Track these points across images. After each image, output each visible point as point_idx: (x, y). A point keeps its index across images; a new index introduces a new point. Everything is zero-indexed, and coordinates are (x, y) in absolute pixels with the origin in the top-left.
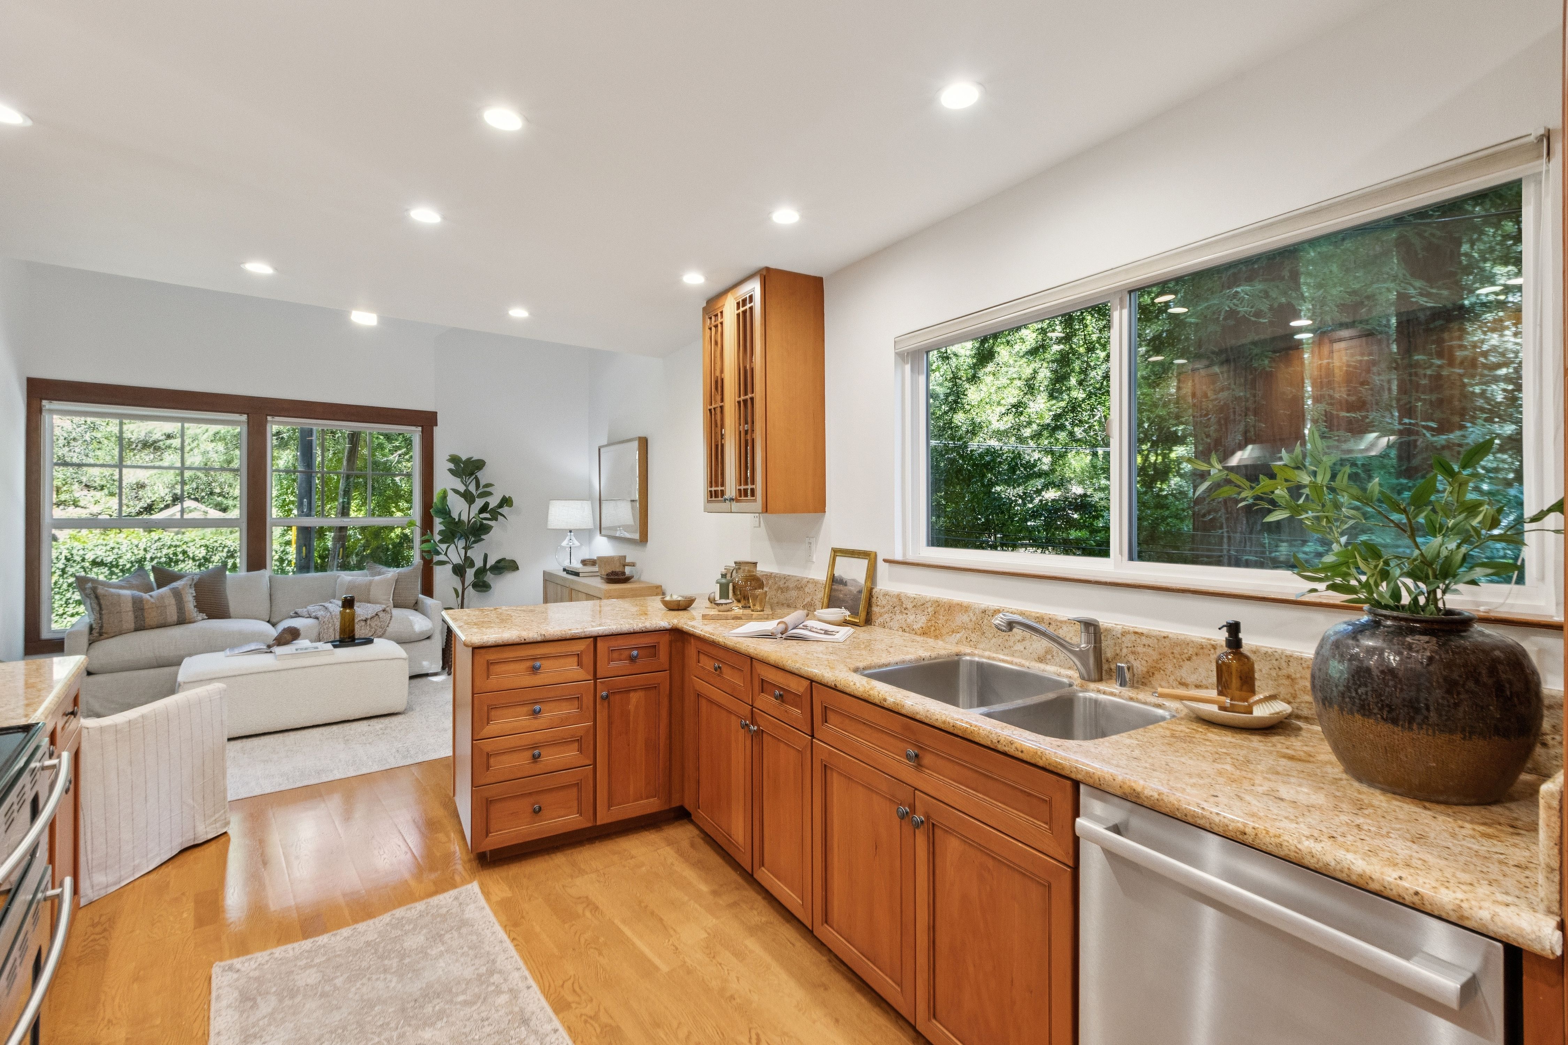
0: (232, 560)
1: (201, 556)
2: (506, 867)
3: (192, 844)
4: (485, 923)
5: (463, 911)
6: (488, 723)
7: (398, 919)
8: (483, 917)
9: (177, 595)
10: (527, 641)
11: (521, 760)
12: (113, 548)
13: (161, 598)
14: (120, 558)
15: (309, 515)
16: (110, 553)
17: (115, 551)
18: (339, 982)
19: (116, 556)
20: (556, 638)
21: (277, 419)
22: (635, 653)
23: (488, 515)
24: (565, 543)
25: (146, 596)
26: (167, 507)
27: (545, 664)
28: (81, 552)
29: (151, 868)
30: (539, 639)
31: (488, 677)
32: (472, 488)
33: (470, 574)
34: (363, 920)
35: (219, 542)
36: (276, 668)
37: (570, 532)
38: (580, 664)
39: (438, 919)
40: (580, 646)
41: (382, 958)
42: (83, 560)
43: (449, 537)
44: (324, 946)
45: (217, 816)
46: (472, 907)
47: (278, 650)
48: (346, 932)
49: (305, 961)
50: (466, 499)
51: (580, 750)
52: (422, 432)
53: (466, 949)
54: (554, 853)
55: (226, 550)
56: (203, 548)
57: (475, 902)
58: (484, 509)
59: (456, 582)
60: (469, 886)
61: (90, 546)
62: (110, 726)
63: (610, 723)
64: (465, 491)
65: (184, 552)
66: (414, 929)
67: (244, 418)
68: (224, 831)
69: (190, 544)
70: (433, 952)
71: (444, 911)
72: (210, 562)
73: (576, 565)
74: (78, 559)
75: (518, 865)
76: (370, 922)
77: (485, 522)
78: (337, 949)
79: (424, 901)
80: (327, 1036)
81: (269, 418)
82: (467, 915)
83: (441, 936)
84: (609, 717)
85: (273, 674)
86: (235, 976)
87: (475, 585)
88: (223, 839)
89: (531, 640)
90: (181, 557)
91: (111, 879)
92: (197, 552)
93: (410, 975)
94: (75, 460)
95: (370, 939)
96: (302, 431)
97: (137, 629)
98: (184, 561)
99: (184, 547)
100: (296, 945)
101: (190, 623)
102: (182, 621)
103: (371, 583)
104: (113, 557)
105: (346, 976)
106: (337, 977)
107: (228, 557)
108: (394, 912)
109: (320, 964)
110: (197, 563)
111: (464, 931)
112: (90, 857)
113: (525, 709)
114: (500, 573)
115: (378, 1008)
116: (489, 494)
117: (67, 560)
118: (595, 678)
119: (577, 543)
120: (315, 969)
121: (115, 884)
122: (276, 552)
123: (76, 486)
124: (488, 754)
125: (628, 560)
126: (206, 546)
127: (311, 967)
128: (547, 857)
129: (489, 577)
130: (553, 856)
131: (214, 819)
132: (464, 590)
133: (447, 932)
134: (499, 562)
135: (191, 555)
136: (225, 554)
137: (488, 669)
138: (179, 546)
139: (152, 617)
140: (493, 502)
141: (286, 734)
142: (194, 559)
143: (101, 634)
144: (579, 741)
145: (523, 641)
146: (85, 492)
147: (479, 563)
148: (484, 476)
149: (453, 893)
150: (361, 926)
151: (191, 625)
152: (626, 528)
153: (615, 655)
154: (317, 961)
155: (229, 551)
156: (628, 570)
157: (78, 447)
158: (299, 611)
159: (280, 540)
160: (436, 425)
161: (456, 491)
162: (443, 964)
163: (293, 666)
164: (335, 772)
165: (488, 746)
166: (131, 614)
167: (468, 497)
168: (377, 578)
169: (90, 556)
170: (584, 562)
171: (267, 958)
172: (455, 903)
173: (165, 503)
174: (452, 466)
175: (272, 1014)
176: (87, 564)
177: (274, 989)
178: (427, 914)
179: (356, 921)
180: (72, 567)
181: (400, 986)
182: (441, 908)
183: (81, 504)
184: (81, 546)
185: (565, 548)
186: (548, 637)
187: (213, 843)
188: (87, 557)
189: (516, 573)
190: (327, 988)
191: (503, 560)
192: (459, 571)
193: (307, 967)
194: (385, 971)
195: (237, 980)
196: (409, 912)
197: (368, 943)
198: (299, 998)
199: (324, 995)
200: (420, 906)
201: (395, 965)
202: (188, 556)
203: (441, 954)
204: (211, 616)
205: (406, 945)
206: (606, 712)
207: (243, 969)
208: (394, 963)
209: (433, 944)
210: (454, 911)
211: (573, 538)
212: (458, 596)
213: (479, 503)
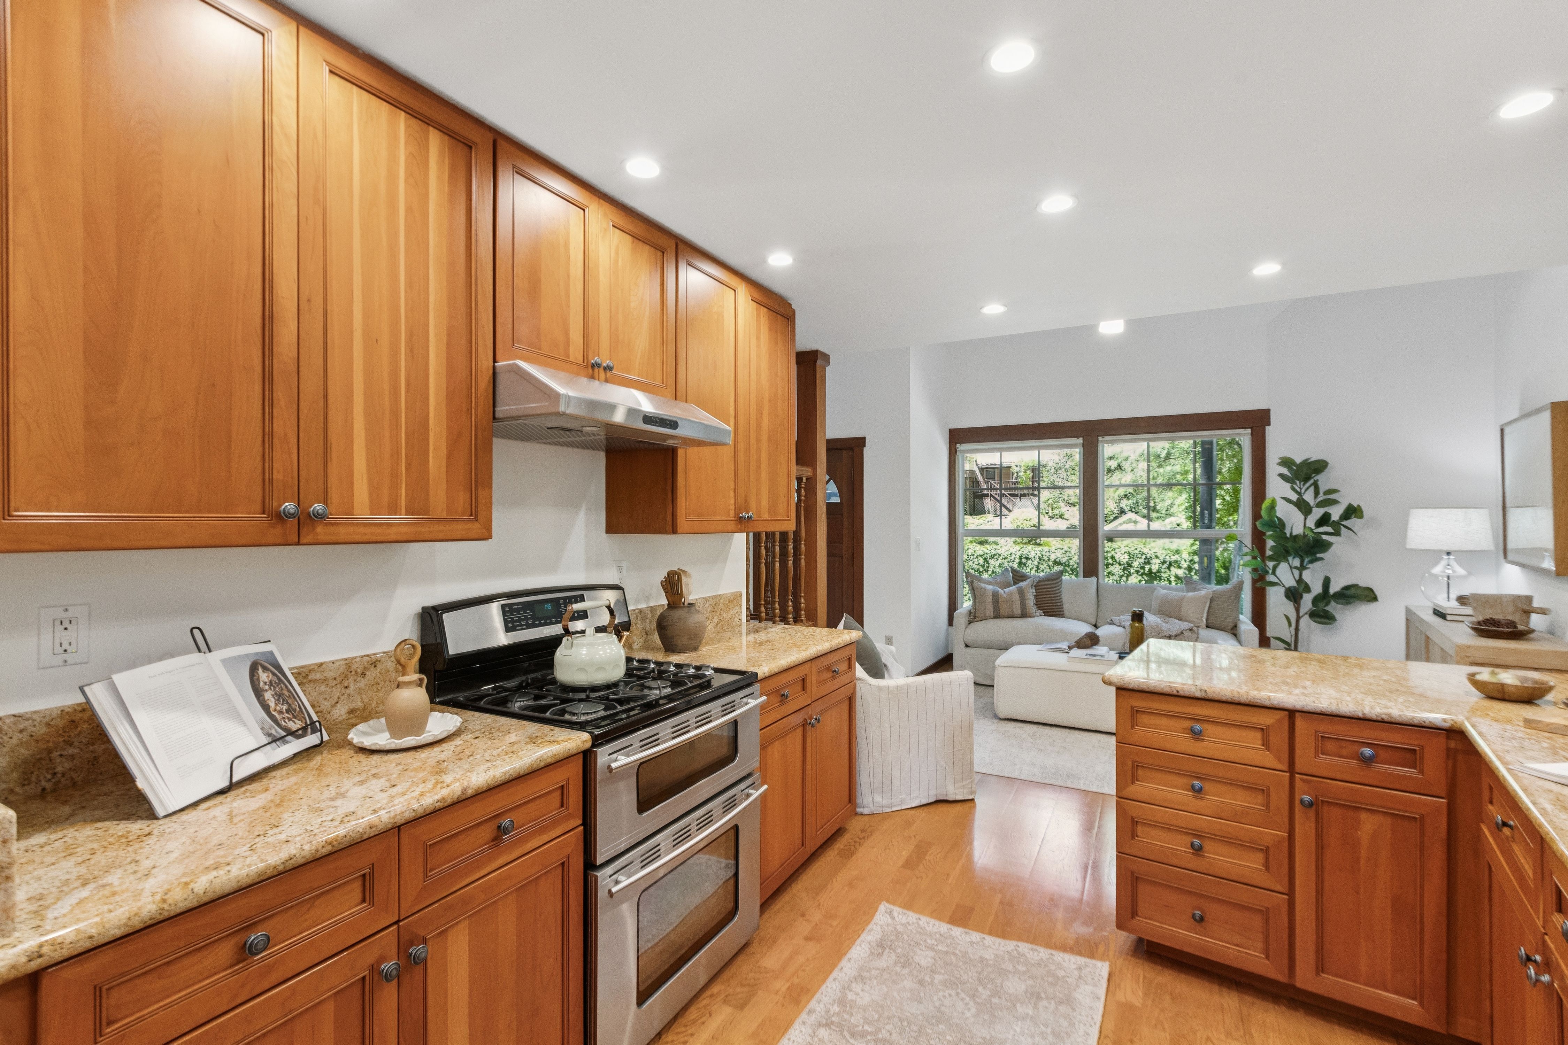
0: (1149, 566)
1: (1125, 561)
2: (1159, 968)
3: (944, 798)
4: (1087, 1016)
5: (1077, 986)
6: (1133, 782)
7: (1019, 953)
8: (1092, 1008)
9: (1021, 593)
10: (1181, 693)
11: (1179, 845)
12: (1066, 552)
13: (1010, 594)
14: (1071, 559)
15: (1209, 527)
16: (1064, 556)
17: (1068, 554)
18: (938, 978)
19: (1068, 558)
20: (1224, 699)
21: (1106, 438)
22: (1368, 751)
23: (1329, 529)
24: (1437, 570)
25: (1001, 591)
26: (1116, 518)
27: (1210, 730)
28: (1048, 554)
29: (913, 805)
30: (1198, 694)
31: (1133, 727)
32: (1309, 497)
33: (1307, 601)
34: (997, 935)
35: (1138, 550)
36: (1063, 668)
37: (1448, 553)
38: (1266, 744)
39: (1050, 979)
40: (1267, 719)
41: (980, 981)
42: (1049, 560)
43: (1281, 555)
44: (953, 938)
45: (964, 783)
46: (1088, 988)
47: (1076, 653)
48: (975, 936)
49: (933, 942)
50: (1300, 509)
51: (1267, 865)
52: (1252, 434)
53: (1049, 1030)
54: (1229, 988)
55: (1144, 557)
56: (1126, 555)
57: (1095, 985)
58: (1324, 520)
59: (1289, 608)
60: (1099, 964)
61: (1053, 549)
62: (884, 687)
63: (1320, 847)
64: (1298, 499)
65: (1113, 557)
66: (1024, 973)
67: (1080, 441)
68: (971, 797)
69: (1117, 551)
70: (1021, 1009)
71: (1061, 973)
72: (1131, 567)
73: (1450, 605)
74: (1046, 559)
75: (1174, 974)
76: (998, 940)
77: (1324, 537)
78: (959, 948)
79: (1050, 951)
80: (896, 1020)
81: (1100, 438)
82: (1077, 995)
83: (1039, 998)
84: (1319, 836)
85: (1061, 673)
86: (890, 921)
87: (1313, 615)
88: (968, 805)
89: (1187, 694)
90: (1110, 561)
91: (886, 802)
92: (1122, 558)
93: (986, 1017)
94: (1061, 484)
95: (987, 956)
96: (1203, 443)
97: (995, 617)
98: (1112, 565)
99: (1113, 553)
100: (937, 923)
101: (1030, 617)
102: (1024, 615)
103: (1183, 598)
104: (1067, 558)
105: (946, 977)
106: (940, 973)
107: (1145, 563)
108: (1019, 944)
109: (940, 951)
110: (1122, 567)
111: (1063, 1009)
112: (872, 779)
113: (1182, 781)
114: (1349, 603)
115: (942, 1027)
116: (1335, 502)
117: (1040, 559)
118: (1292, 769)
119: (1461, 571)
120: (932, 954)
121: (888, 807)
122: (1185, 560)
123: (1062, 504)
124: (1132, 818)
125: (1536, 604)
126: (1129, 553)
127: (933, 950)
128: (1216, 987)
129: (1333, 608)
130: (1225, 991)
131: (962, 784)
132: (1298, 618)
133: (1047, 998)
134: (1347, 588)
135: (1118, 561)
136: (1142, 561)
137: (1132, 716)
138: (1109, 552)
139: (1004, 609)
140: (1336, 513)
141: (1073, 731)
142: (1120, 564)
143: (975, 617)
144: (1266, 851)
145: (1175, 692)
146: (1068, 508)
147: (1317, 588)
148: (1325, 481)
149: (1081, 960)
150: (989, 940)
151: (1030, 619)
152: (1538, 552)
153: (1330, 746)
154: (940, 947)
155: (1146, 558)
156: (1536, 621)
157: (1063, 473)
158: (1114, 618)
159: (1190, 550)
160: (1269, 424)
161: (1289, 501)
162: (1018, 1030)
163: (1078, 670)
164: (1082, 782)
165: (1135, 810)
166: (991, 604)
167: (1304, 507)
168: (1191, 594)
169: (1053, 557)
170: (1462, 600)
171: (915, 920)
172: (1076, 972)
173: (1114, 516)
174: (1285, 471)
175: (884, 970)
176: (1051, 563)
177: (899, 950)
178: (1045, 966)
179: (990, 933)
180: (1042, 564)
181: (972, 1020)
182: (1061, 969)
183: (1065, 517)
184: (1047, 550)
185: (1436, 576)
186: (1211, 695)
187: (959, 804)
188: (1051, 558)
189: (1373, 606)
190: (927, 978)
191: (1355, 586)
192: (1294, 595)
193: (931, 948)
194: (973, 997)
195: (888, 925)
196: (1031, 953)
197: (982, 959)
198: (906, 971)
199: (921, 982)
200: (1043, 953)
201: (984, 997)
202: (1116, 561)
203: (1024, 1018)
204: (1047, 614)
205: (1007, 984)
206: (1311, 826)
207: (897, 919)
208: (985, 993)
209: (1027, 1000)
210: (1069, 980)
211: (1454, 564)
212: (1290, 625)
213: (1317, 513)
